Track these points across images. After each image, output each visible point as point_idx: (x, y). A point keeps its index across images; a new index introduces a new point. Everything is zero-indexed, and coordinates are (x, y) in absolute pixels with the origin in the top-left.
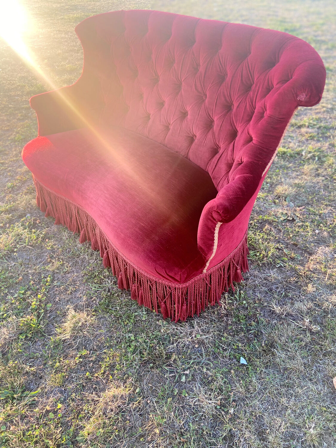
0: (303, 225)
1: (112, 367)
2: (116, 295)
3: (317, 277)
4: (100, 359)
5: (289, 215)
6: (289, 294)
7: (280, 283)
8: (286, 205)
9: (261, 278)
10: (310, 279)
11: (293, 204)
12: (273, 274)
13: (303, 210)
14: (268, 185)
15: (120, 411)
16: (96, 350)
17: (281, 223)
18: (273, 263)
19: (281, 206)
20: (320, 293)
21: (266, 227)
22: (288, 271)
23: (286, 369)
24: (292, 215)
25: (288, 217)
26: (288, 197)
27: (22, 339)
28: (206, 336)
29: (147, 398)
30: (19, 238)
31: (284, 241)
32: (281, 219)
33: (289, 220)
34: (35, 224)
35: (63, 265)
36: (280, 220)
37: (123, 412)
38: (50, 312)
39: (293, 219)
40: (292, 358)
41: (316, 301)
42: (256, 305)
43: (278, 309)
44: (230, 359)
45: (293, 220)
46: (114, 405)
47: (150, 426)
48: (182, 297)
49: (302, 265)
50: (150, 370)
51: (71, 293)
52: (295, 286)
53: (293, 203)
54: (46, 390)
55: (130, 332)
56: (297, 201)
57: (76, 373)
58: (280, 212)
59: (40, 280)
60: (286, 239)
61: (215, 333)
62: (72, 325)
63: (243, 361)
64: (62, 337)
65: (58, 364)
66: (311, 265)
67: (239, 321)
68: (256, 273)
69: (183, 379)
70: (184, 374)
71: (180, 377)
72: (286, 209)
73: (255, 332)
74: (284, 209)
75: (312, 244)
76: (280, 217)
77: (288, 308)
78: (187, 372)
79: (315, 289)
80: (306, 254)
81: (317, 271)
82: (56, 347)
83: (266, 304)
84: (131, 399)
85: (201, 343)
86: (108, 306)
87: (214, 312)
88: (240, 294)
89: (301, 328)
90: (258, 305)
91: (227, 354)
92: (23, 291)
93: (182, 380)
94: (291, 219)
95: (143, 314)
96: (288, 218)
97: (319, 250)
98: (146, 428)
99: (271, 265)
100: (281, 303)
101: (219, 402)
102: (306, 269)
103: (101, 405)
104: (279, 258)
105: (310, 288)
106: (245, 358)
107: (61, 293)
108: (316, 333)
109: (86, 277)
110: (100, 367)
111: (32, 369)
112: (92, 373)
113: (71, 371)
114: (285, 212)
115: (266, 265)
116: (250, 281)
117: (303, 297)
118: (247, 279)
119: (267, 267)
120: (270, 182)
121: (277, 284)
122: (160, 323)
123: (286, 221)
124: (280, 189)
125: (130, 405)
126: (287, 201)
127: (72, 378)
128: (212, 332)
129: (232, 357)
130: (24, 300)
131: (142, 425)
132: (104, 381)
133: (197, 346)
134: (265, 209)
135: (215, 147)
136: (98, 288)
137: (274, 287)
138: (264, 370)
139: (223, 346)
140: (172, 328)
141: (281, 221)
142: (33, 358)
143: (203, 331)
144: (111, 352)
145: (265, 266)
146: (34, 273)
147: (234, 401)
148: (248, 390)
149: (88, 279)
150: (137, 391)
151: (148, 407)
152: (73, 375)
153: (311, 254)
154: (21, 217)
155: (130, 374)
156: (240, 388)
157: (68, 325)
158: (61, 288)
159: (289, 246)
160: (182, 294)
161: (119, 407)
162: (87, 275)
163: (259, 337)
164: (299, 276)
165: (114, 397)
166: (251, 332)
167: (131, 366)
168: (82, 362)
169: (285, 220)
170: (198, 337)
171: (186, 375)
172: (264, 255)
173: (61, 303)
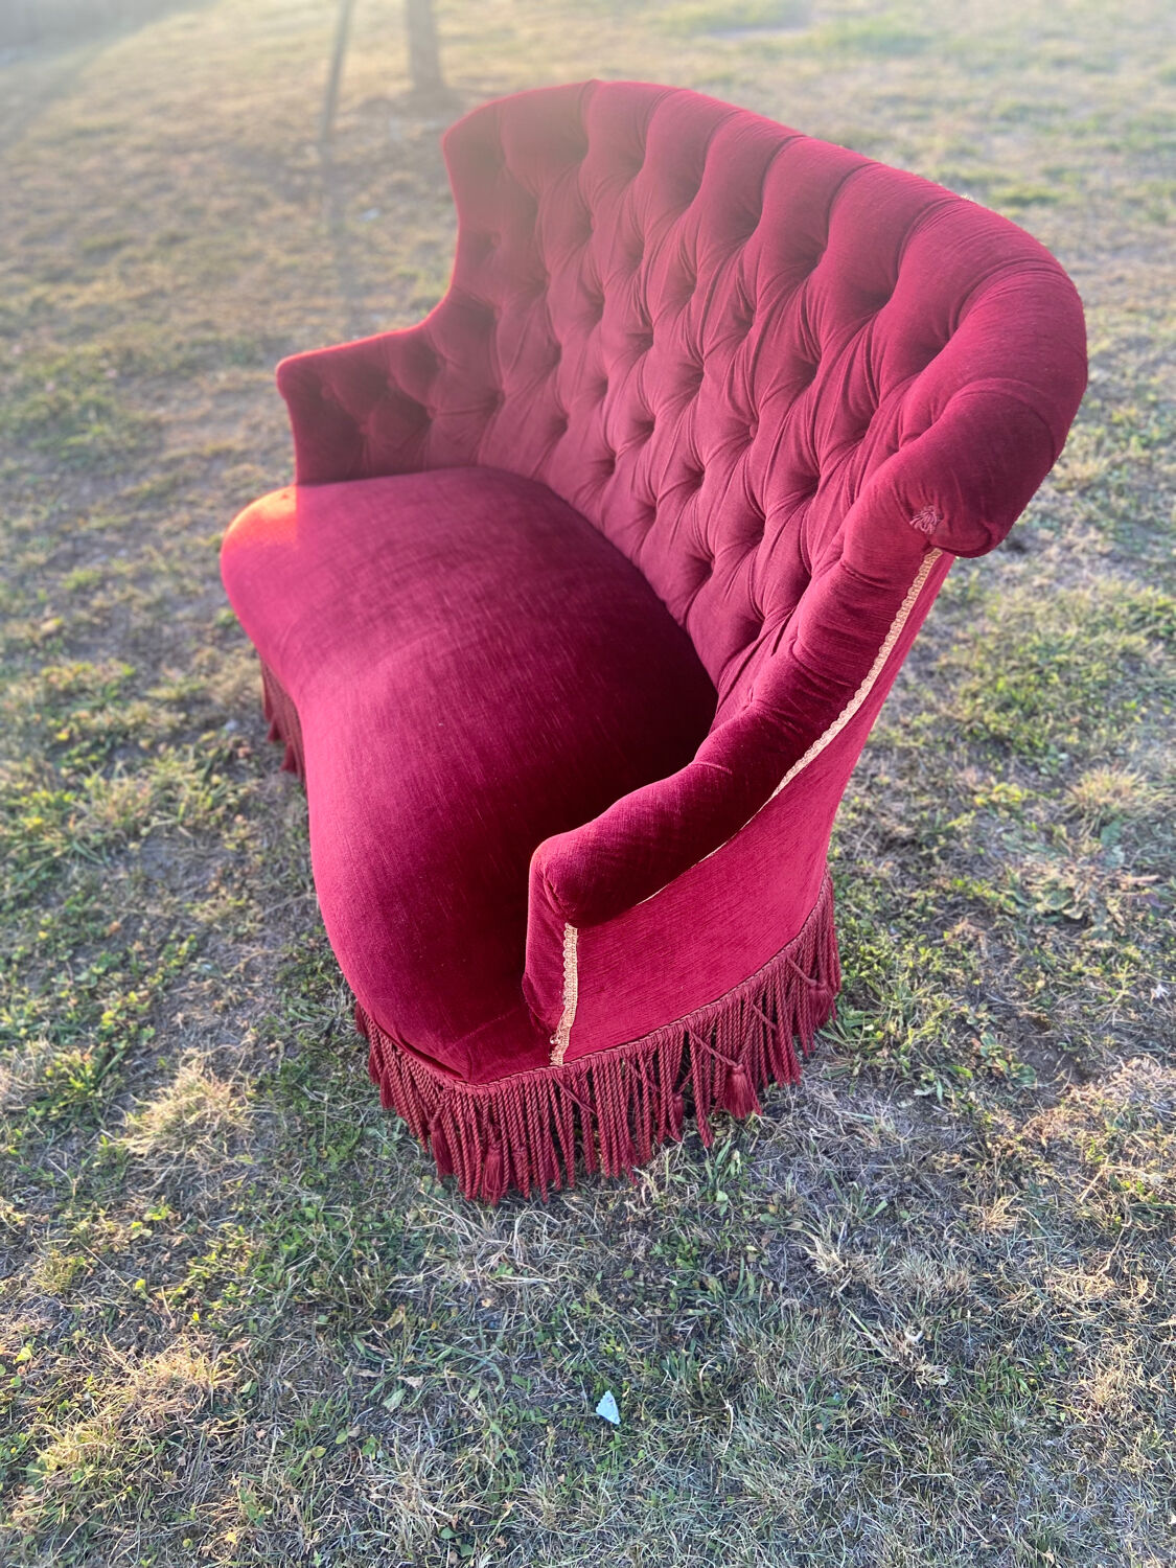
0: (1110, 953)
1: (214, 1286)
2: (341, 1050)
3: (1050, 1178)
4: (196, 1251)
5: (1078, 899)
6: (904, 1213)
7: (897, 1161)
8: (1091, 853)
9: (834, 1123)
10: (1016, 1179)
11: (1122, 854)
12: (883, 1120)
13: (1147, 891)
14: (1063, 756)
15: (169, 1434)
16: (201, 1216)
17: (1032, 923)
18: (906, 1075)
19: (1067, 853)
20: (1029, 1243)
21: (958, 929)
22: (950, 1123)
23: (737, 1489)
24: (1091, 902)
25: (1068, 906)
26: (1116, 825)
27: (33, 1118)
28: (533, 1280)
29: (262, 1419)
30: (167, 798)
31: (1003, 997)
32: (1040, 908)
33: (1068, 919)
34: (232, 756)
35: (242, 911)
36: (1031, 912)
37: (177, 1439)
38: (143, 1055)
39: (1085, 918)
40: (783, 1459)
41: (994, 1269)
42: (763, 1218)
43: (826, 1258)
44: (570, 1385)
45: (1085, 922)
46: (156, 1406)
47: (227, 1511)
49: (1021, 1112)
50: (313, 1333)
51: (226, 1007)
52: (945, 1191)
53: (1125, 850)
54: (23, 1293)
55: (319, 1187)
56: (1148, 847)
57: (120, 1268)
58: (1049, 878)
59: (164, 942)
60: (1015, 994)
61: (570, 1277)
62: (171, 1117)
63: (608, 1409)
64: (130, 1143)
65: (83, 1225)
66: (1056, 1122)
67: (673, 1258)
68: (827, 1097)
69: (394, 1400)
70: (404, 1384)
71: (388, 1389)
72: (1076, 870)
73: (702, 1318)
74: (1071, 872)
75: (1110, 1039)
76: (1038, 901)
77: (869, 1267)
78: (414, 1382)
79: (1012, 1224)
80: (1062, 1074)
81: (1067, 1155)
82: (109, 1168)
83: (797, 1225)
84: (215, 1405)
85: (505, 1295)
86: (301, 1081)
87: (604, 1202)
88: (729, 1158)
89: (878, 1354)
90: (771, 1220)
91: (569, 1363)
92: (101, 970)
93: (385, 1404)
94: (1078, 916)
95: (387, 1136)
96: (1066, 912)
97: (1125, 1069)
98: (213, 1513)
99: (896, 1084)
100: (855, 1240)
101: (453, 1519)
102: (1028, 1133)
103: (129, 1394)
104: (947, 1060)
105: (997, 1216)
106: (618, 1400)
107: (198, 1000)
108: (928, 1395)
109: (290, 965)
110: (185, 1274)
111: (18, 1216)
112: (154, 1282)
113: (112, 1258)
114: (1071, 881)
115: (882, 1076)
116: (788, 1120)
117: (953, 1242)
118: (776, 1112)
119: (882, 1086)
120: (1077, 747)
121: (886, 1162)
122: (422, 1185)
123: (1055, 919)
124: (1096, 786)
125: (205, 1425)
126: (1104, 836)
127: (103, 1280)
128: (562, 1269)
129: (580, 1381)
130: (93, 994)
131: (210, 1498)
132: (173, 1324)
133: (487, 1303)
134: (999, 854)
136: (302, 1012)
137: (863, 1170)
138: (660, 1465)
139: (572, 1331)
140: (452, 1218)
141: (1036, 916)
142: (36, 1184)
143: (532, 1257)
144: (237, 1237)
145: (876, 1080)
146: (159, 917)
147: (507, 1532)
148: (564, 1518)
149: (292, 973)
150: (245, 1388)
151: (247, 1451)
152: (111, 1272)
153: (1083, 1077)
154: (208, 725)
155: (252, 1326)
156: (543, 1495)
157: (161, 1111)
158: (206, 984)
159: (1010, 1025)
161: (173, 1417)
162: (295, 959)
163: (707, 1339)
164: (981, 1154)
165: (174, 1383)
166: (691, 1312)
167: (263, 1301)
168: (147, 1241)
169: (1054, 913)
170: (507, 1274)
171: (410, 1390)
172: (889, 1034)
173: (187, 1032)
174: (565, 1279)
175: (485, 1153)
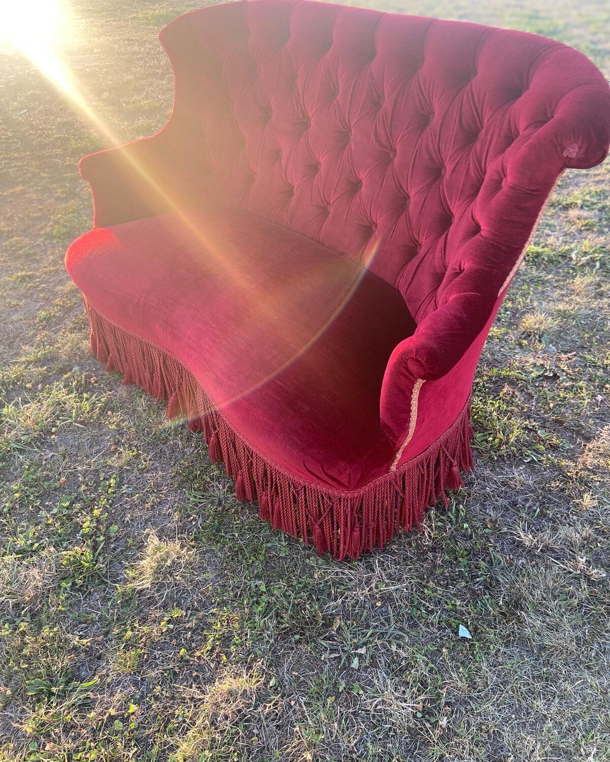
0: (573, 387)
1: (226, 640)
2: (233, 510)
3: (600, 481)
4: (204, 626)
5: (548, 368)
6: (548, 512)
7: (531, 492)
8: (542, 349)
9: (495, 483)
10: (586, 485)
11: (554, 348)
12: (519, 475)
13: (574, 359)
14: (508, 313)
15: (241, 718)
16: (197, 610)
17: (532, 382)
18: (517, 455)
19: (532, 351)
20: (605, 510)
21: (505, 390)
22: (545, 470)
23: (542, 648)
24: (554, 368)
25: (545, 371)
26: (545, 336)
27: (66, 589)
28: (396, 587)
29: (289, 696)
30: (60, 408)
31: (538, 415)
32: (533, 375)
33: (547, 377)
34: (88, 383)
35: (137, 456)
36: (530, 377)
37: (246, 721)
38: (115, 541)
39: (555, 375)
40: (555, 628)
41: (598, 524)
42: (487, 531)
43: (527, 539)
44: (439, 629)
45: (556, 377)
46: (229, 709)
47: (295, 747)
48: (352, 514)
49: (573, 458)
50: (294, 646)
51: (153, 506)
52: (560, 498)
53: (554, 345)
54: (109, 680)
55: (258, 577)
56: (561, 343)
57: (161, 649)
58: (530, 363)
59: (98, 483)
60: (543, 412)
61: (412, 581)
62: (155, 565)
63: (464, 632)
64: (137, 585)
65: (129, 633)
66: (590, 459)
67: (456, 559)
68: (487, 472)
69: (355, 663)
70: (356, 654)
71: (349, 659)
72: (541, 357)
73: (485, 580)
74: (539, 358)
75: (591, 421)
76: (532, 372)
77: (546, 536)
78: (362, 651)
79: (596, 503)
80: (578, 440)
81: (600, 471)
82: (127, 603)
83: (505, 529)
84: (262, 698)
85: (387, 598)
86: (218, 531)
87: (410, 544)
88: (458, 510)
89: (570, 573)
90: (490, 531)
91: (432, 618)
92: (68, 504)
93: (352, 666)
94: (552, 375)
95: (281, 546)
96: (546, 374)
97: (603, 431)
98: (288, 750)
99: (515, 459)
100: (535, 528)
101: (420, 706)
102: (580, 466)
103: (207, 707)
104: (530, 445)
105: (588, 501)
106: (467, 627)
107: (134, 507)
108: (599, 583)
109: (179, 478)
110: (205, 639)
111: (85, 641)
112: (190, 650)
113: (154, 645)
114: (541, 362)
115: (506, 458)
116: (476, 488)
117: (575, 518)
118: (470, 484)
119: (508, 462)
120: (512, 308)
121: (526, 494)
122: (311, 562)
123: (541, 378)
124: (530, 321)
125: (260, 709)
126: (543, 342)
127: (155, 658)
128: (407, 578)
129: (443, 624)
130: (69, 518)
131: (281, 744)
132: (212, 665)
133: (379, 604)
134: (503, 357)
135: (412, 244)
136: (200, 498)
137: (520, 499)
138: (502, 650)
139: (427, 604)
140: (334, 571)
141: (533, 379)
142: (85, 623)
143: (390, 576)
144: (225, 613)
145: (503, 460)
146: (87, 471)
147: (447, 704)
148: (473, 685)
149: (183, 482)
150: (272, 683)
151: (291, 713)
152: (157, 653)
153: (588, 439)
154: (63, 371)
155: (259, 652)
156: (458, 681)
157: (147, 564)
158: (135, 498)
159: (547, 425)
160: (352, 510)
161: (239, 711)
162: (180, 474)
163: (492, 589)
164: (566, 479)
165: (230, 693)
166: (478, 579)
167: (259, 639)
168: (172, 631)
169: (540, 376)
170: (383, 588)
171: (360, 656)
172: (501, 440)
173: (135, 524)
174: (410, 583)
175: (352, 530)
